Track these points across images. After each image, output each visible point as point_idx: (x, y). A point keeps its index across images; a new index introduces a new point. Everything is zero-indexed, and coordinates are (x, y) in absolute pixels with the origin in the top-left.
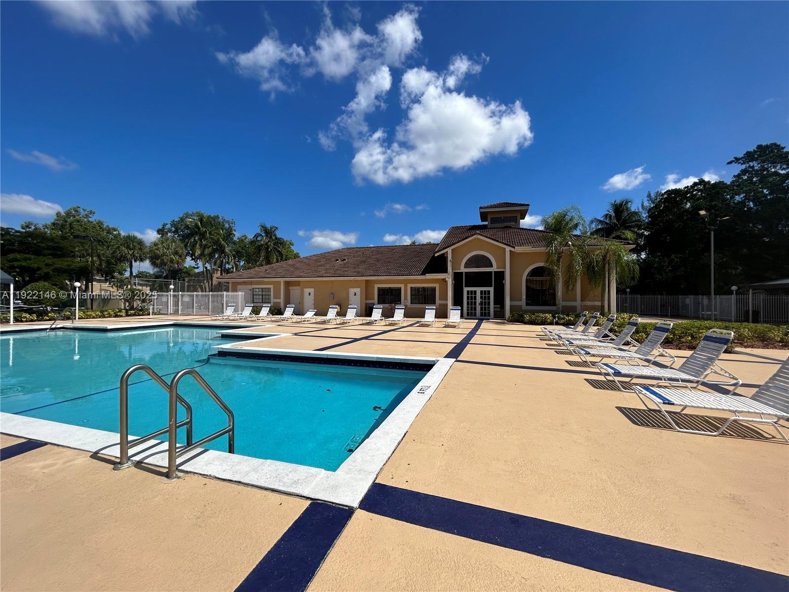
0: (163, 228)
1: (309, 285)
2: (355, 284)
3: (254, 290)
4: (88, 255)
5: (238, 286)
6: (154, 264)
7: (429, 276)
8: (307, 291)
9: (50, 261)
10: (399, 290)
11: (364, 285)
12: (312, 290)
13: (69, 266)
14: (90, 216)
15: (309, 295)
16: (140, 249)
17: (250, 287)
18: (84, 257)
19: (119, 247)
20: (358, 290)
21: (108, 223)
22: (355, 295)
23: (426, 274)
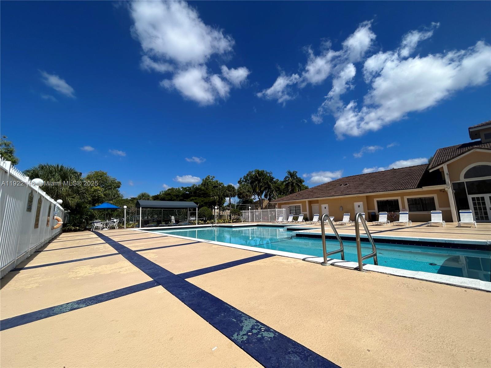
0: (240, 180)
1: (324, 202)
2: (358, 199)
3: (291, 207)
4: (215, 196)
5: (282, 205)
6: (239, 197)
7: (425, 188)
8: (323, 206)
9: (202, 199)
10: (397, 202)
11: (365, 200)
12: (326, 205)
13: (209, 201)
14: (213, 179)
15: (325, 209)
16: (234, 191)
17: (288, 206)
18: (213, 197)
19: (225, 191)
20: (361, 204)
21: (220, 181)
22: (359, 207)
23: (423, 187)
